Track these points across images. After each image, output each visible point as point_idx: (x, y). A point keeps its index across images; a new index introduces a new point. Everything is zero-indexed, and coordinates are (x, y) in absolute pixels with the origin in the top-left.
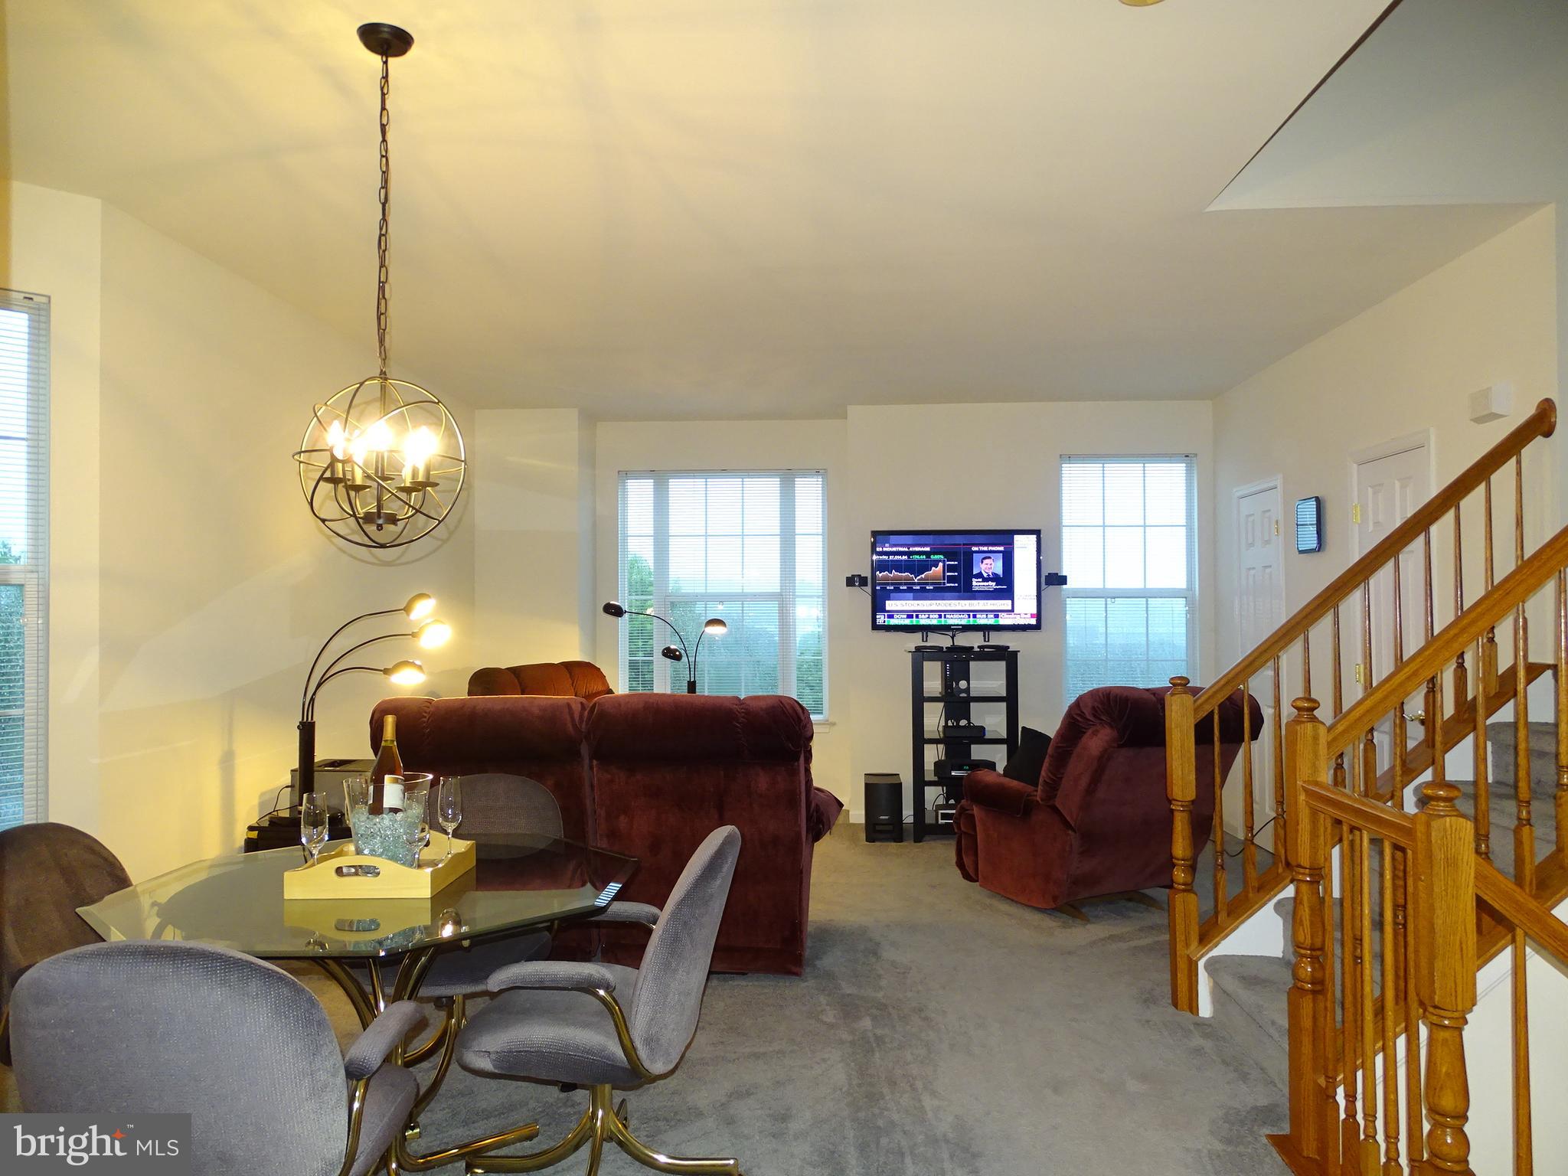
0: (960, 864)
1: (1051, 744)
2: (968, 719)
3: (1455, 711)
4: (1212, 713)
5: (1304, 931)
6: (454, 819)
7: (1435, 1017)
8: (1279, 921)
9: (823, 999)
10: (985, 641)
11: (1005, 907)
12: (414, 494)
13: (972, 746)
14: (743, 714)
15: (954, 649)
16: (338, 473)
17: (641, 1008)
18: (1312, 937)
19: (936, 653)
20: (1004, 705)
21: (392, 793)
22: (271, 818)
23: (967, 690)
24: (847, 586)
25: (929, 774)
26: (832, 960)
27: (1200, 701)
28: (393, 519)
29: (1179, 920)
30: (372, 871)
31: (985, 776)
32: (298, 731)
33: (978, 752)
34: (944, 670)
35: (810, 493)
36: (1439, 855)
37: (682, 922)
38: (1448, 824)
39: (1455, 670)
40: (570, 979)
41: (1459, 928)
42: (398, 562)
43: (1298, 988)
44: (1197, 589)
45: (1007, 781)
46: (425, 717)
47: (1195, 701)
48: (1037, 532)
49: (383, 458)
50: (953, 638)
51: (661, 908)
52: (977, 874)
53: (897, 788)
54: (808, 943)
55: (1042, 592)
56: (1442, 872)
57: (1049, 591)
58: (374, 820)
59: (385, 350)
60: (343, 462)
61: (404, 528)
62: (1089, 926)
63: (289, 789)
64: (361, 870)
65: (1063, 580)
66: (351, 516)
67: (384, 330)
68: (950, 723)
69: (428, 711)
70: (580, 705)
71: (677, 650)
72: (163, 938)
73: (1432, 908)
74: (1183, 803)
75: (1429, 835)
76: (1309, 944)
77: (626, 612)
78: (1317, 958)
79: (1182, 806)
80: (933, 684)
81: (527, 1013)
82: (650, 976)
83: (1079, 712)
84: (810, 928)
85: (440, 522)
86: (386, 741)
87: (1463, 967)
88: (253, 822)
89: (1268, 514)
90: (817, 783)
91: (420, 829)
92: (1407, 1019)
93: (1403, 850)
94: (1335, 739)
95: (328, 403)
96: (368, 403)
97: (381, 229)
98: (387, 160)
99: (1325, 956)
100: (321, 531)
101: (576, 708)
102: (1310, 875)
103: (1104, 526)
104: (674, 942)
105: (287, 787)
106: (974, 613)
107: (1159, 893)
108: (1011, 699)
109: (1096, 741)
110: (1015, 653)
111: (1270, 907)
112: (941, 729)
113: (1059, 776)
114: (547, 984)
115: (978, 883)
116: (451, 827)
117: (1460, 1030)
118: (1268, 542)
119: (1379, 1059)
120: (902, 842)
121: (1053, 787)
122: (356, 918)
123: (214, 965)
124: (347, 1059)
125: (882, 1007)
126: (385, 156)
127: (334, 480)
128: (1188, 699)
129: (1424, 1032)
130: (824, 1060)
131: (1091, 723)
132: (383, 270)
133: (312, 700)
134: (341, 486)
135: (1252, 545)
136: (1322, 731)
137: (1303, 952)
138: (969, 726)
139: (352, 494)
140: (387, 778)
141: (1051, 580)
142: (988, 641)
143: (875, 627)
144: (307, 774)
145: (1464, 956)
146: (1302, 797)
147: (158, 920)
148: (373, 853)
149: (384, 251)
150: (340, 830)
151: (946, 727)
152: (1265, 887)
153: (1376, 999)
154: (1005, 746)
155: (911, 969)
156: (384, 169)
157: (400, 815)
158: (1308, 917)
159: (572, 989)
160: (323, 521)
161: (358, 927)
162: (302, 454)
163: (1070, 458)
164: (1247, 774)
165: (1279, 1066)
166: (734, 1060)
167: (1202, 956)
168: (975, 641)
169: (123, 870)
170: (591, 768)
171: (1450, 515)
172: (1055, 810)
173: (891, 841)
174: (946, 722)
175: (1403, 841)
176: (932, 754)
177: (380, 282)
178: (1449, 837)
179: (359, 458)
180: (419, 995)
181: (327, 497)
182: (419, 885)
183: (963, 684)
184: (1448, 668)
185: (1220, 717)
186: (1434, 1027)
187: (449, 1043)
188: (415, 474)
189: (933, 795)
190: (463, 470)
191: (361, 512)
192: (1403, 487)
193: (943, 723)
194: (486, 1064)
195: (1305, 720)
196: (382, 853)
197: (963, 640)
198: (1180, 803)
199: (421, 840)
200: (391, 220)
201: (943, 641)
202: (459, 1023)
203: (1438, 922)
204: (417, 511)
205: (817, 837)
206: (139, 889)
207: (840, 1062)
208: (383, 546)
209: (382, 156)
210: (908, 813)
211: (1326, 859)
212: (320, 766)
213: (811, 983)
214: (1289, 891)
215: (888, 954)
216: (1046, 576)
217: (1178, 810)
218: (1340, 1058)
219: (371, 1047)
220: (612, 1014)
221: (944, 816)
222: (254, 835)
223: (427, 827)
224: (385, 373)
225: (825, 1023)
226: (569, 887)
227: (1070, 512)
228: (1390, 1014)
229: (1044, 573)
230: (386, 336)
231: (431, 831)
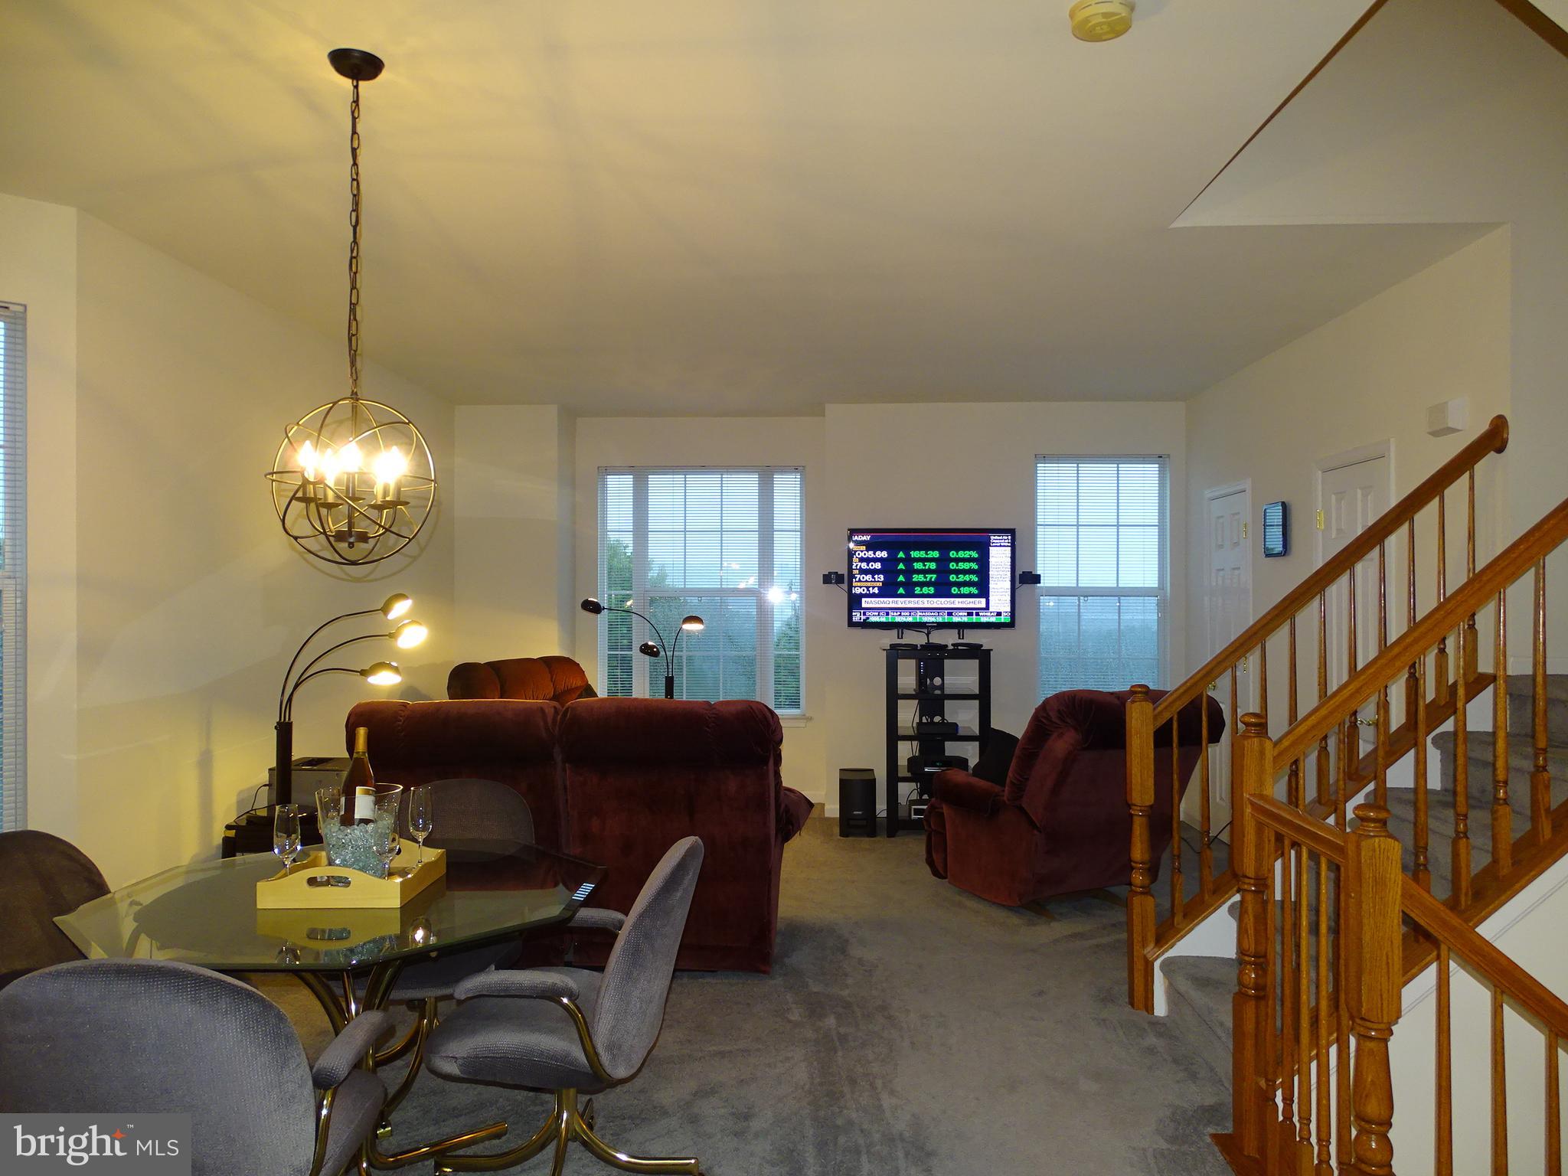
0: (930, 862)
1: (1019, 744)
2: (942, 715)
3: (1407, 720)
4: (1171, 719)
5: (1248, 938)
6: (424, 829)
7: (1362, 1029)
8: (1233, 924)
9: (789, 997)
10: (959, 638)
11: (972, 904)
12: (385, 511)
13: (946, 743)
14: (713, 719)
15: (929, 647)
16: (310, 492)
17: (603, 1015)
18: (1256, 944)
19: (910, 651)
20: (976, 703)
21: (364, 804)
22: (248, 817)
23: (942, 687)
24: (824, 583)
25: (903, 772)
26: (801, 958)
27: (1159, 709)
28: (363, 537)
29: (1136, 919)
30: (345, 882)
31: (957, 776)
32: (276, 731)
33: (952, 749)
34: (918, 667)
35: (788, 491)
36: (1368, 874)
37: (644, 931)
38: (1377, 845)
39: (1407, 679)
40: (533, 988)
41: (1386, 945)
42: (365, 579)
43: (1243, 994)
44: (1169, 588)
45: (975, 781)
46: (401, 721)
47: (1154, 709)
48: (1011, 532)
49: (354, 478)
50: (928, 635)
51: (627, 915)
52: (946, 872)
53: (872, 783)
54: (778, 940)
55: (1017, 591)
56: (1371, 889)
57: (1024, 590)
58: (346, 832)
59: (356, 372)
60: (314, 484)
61: (376, 544)
62: (1054, 924)
63: (268, 787)
64: (330, 881)
65: (1037, 579)
66: (321, 533)
67: (355, 351)
68: (924, 720)
69: (403, 714)
70: (553, 710)
71: (654, 647)
72: (134, 958)
73: (1360, 925)
74: (1143, 808)
75: (1359, 854)
76: (1253, 951)
77: (604, 608)
78: (1260, 964)
79: (1141, 811)
80: (907, 680)
81: (493, 1020)
82: (612, 985)
83: (1045, 715)
84: (780, 925)
85: (410, 540)
86: (358, 753)
87: (1389, 982)
88: (231, 820)
89: (1237, 517)
90: (786, 782)
91: (391, 838)
92: (1339, 1030)
93: (1338, 868)
94: (1280, 754)
95: (300, 423)
96: (340, 422)
97: (352, 251)
98: (358, 184)
99: (1267, 963)
100: (294, 549)
101: (550, 712)
102: (1255, 886)
103: (1078, 525)
104: (635, 954)
105: (265, 785)
106: (950, 612)
107: (1120, 890)
108: (983, 697)
109: (1061, 744)
110: (989, 651)
111: (1224, 909)
112: (915, 725)
113: (1025, 777)
114: (513, 993)
115: (947, 880)
116: (421, 836)
117: (1386, 1041)
118: (1236, 544)
119: (1314, 1065)
120: (875, 836)
121: (1019, 789)
122: (327, 927)
123: (185, 983)
124: (314, 1070)
125: (848, 1005)
126: (355, 180)
127: (306, 500)
128: (1148, 707)
129: (1353, 1041)
130: (787, 1059)
131: (1057, 726)
132: (354, 291)
133: (290, 700)
134: (313, 506)
135: (1221, 546)
136: (1268, 745)
137: (1247, 958)
138: (944, 724)
139: (324, 511)
140: (358, 789)
141: (1024, 578)
142: (963, 639)
143: (851, 624)
144: (285, 770)
145: (1391, 970)
146: (1248, 810)
147: (135, 924)
148: (345, 864)
149: (355, 273)
150: (312, 836)
151: (920, 724)
152: (1219, 892)
153: (1312, 1008)
154: (977, 743)
155: (877, 966)
156: (355, 192)
157: (371, 827)
158: (1252, 925)
159: (537, 997)
160: (296, 538)
161: (329, 935)
162: (274, 475)
163: (1045, 458)
164: (1204, 780)
165: (1225, 1065)
166: (700, 1059)
167: (1158, 957)
168: (949, 638)
169: (100, 875)
170: (564, 770)
171: (1405, 528)
172: (1021, 809)
173: (864, 837)
174: (921, 719)
175: (1338, 859)
176: (906, 751)
177: (351, 303)
178: (1377, 856)
179: (330, 482)
180: (391, 997)
181: (299, 516)
182: (388, 895)
183: (937, 681)
184: (1401, 678)
185: (1179, 726)
186: (1362, 1038)
187: (421, 1044)
188: (386, 493)
189: (907, 791)
190: (433, 488)
191: (333, 527)
192: (1365, 496)
193: (917, 720)
194: (452, 1069)
195: (1252, 735)
196: (354, 863)
197: (937, 638)
198: (1139, 808)
199: (391, 850)
200: (363, 243)
201: (918, 639)
202: (430, 1022)
203: (1367, 938)
204: (387, 530)
205: (787, 837)
206: (117, 896)
207: (804, 1061)
208: (354, 563)
209: (353, 180)
210: (881, 807)
211: (1269, 870)
212: (298, 765)
213: (778, 981)
214: (1237, 898)
215: (856, 951)
216: (1020, 575)
217: (1136, 815)
218: (1279, 1062)
219: (339, 1057)
220: (576, 1022)
221: (917, 812)
222: (232, 833)
223: (397, 838)
224: (356, 394)
225: (790, 1021)
226: (542, 887)
227: (1045, 511)
228: (1323, 1022)
229: (1018, 572)
230: (357, 357)
231: (401, 840)
